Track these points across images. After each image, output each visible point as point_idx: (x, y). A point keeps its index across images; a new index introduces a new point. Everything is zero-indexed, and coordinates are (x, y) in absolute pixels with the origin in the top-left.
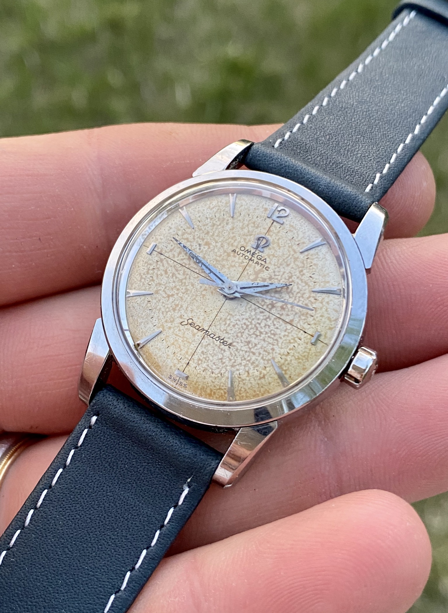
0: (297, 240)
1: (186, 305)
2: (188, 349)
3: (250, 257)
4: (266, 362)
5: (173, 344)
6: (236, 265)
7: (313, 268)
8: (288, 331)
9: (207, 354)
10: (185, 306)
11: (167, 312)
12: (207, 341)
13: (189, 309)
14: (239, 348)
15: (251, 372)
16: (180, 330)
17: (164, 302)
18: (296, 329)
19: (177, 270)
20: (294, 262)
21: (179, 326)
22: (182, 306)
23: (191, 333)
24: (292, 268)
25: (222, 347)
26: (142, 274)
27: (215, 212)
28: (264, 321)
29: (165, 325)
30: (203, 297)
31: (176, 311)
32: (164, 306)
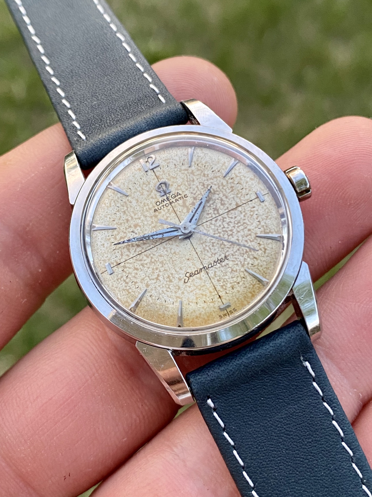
0: (178, 163)
1: (173, 270)
2: (208, 289)
3: (168, 202)
4: (255, 241)
5: (197, 298)
6: (168, 216)
7: (208, 166)
8: (242, 211)
9: (222, 278)
10: (173, 271)
11: (169, 288)
12: (212, 272)
13: (178, 270)
14: (232, 252)
15: (256, 256)
16: (190, 287)
17: (159, 284)
18: (244, 205)
19: (141, 260)
20: (194, 175)
21: (186, 286)
22: (172, 274)
23: (197, 280)
24: (197, 179)
25: (223, 264)
26: (125, 288)
27: (114, 205)
28: (224, 223)
29: (178, 295)
30: (176, 254)
31: (173, 280)
32: (163, 287)
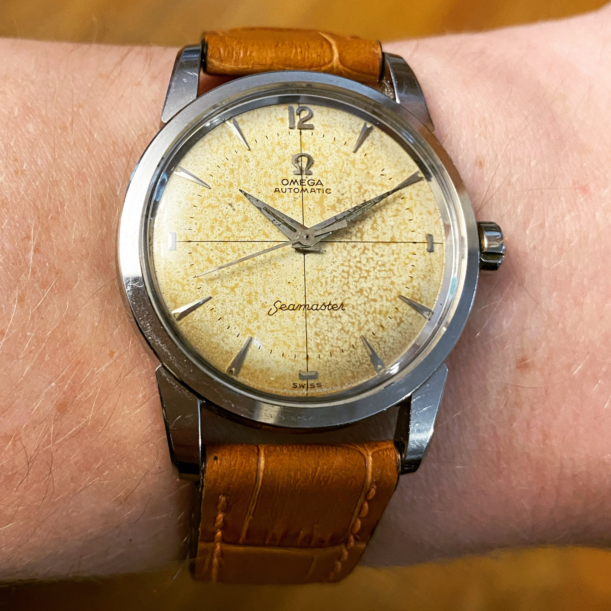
0: (340, 139)
1: (261, 288)
2: (297, 339)
3: (300, 187)
4: (394, 302)
5: (275, 345)
6: (290, 206)
7: (379, 164)
8: (395, 252)
9: (323, 333)
10: (260, 291)
11: (243, 310)
12: (314, 317)
13: (268, 290)
14: (355, 304)
15: (384, 324)
16: (272, 323)
17: (232, 299)
18: (403, 244)
19: (223, 251)
20: (354, 167)
21: (268, 319)
22: (256, 293)
23: (287, 318)
24: (356, 175)
25: (335, 313)
26: (181, 280)
27: (223, 153)
28: (363, 256)
29: (250, 327)
30: (275, 267)
31: (254, 303)
32: (235, 305)
